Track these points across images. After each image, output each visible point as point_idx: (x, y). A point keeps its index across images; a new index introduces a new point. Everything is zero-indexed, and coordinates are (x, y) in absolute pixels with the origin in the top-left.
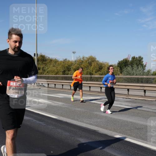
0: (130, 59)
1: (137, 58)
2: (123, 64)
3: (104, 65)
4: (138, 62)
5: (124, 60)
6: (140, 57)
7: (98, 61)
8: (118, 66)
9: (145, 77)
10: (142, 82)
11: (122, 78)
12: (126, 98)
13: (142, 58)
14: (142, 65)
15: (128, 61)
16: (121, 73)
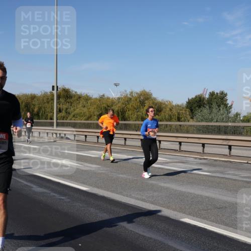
0: (207, 96)
1: (217, 93)
2: (196, 104)
3: (164, 106)
4: (218, 100)
5: (196, 97)
6: (222, 93)
7: (155, 99)
8: (187, 107)
9: (230, 124)
10: (226, 133)
11: (193, 126)
12: (200, 159)
13: (226, 95)
14: (226, 105)
15: (204, 98)
16: (192, 118)
